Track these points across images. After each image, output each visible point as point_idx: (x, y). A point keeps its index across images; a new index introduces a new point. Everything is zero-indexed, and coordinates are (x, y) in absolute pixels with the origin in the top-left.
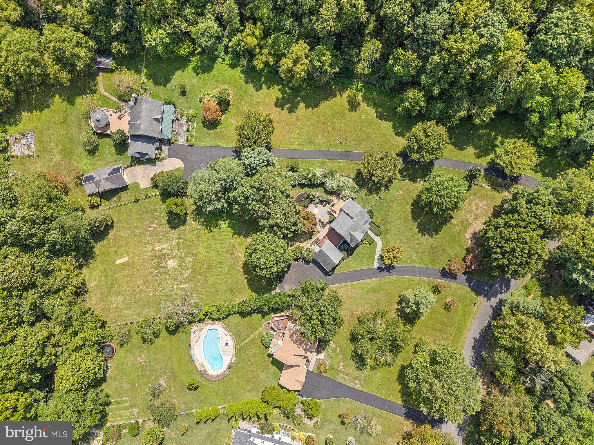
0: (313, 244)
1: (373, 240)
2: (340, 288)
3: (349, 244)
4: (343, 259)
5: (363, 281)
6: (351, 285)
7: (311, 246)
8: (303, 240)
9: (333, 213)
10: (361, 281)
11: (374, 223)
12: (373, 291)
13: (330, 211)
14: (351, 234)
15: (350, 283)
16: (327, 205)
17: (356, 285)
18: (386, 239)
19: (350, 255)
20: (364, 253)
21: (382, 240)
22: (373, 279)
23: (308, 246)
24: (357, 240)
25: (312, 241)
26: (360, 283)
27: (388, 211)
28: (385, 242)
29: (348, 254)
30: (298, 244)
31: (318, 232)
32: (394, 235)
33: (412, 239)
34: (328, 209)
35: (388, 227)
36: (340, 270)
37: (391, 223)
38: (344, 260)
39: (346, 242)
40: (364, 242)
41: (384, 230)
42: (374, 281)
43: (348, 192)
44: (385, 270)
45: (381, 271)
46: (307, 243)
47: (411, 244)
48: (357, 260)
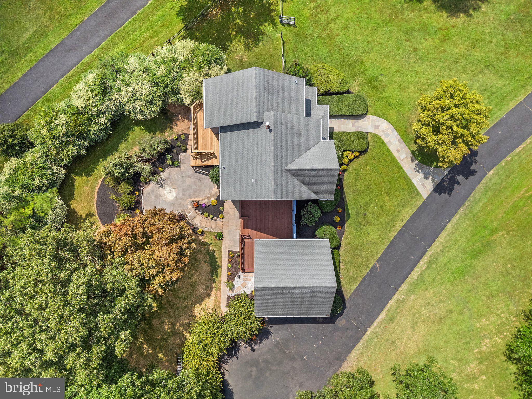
0: (231, 278)
1: (363, 136)
2: (392, 320)
3: (316, 202)
4: (335, 248)
5: (430, 252)
6: (411, 291)
7: (231, 286)
8: (200, 290)
9: (209, 163)
10: (426, 259)
11: (328, 93)
12: (475, 255)
13: (199, 163)
14: (296, 173)
15: (404, 287)
16: (182, 156)
17: (421, 278)
18: (388, 104)
19: (342, 223)
20: (369, 187)
21: (383, 116)
22: (449, 226)
23: (225, 292)
24: (329, 172)
25: (224, 272)
26: (429, 264)
27: (333, 37)
28: (392, 114)
29: (335, 225)
30: (198, 310)
31: (219, 237)
32: (398, 78)
33: (449, 47)
34: (193, 162)
35: (369, 73)
36: (352, 280)
37: (365, 57)
38: (338, 248)
39: (302, 204)
40: (345, 161)
41: (366, 89)
42: (455, 228)
43: (194, 74)
44: (460, 178)
45: (450, 190)
46: (219, 289)
47: (456, 62)
48: (369, 217)
